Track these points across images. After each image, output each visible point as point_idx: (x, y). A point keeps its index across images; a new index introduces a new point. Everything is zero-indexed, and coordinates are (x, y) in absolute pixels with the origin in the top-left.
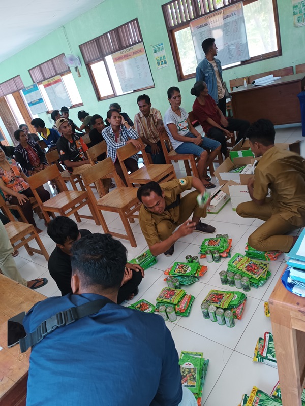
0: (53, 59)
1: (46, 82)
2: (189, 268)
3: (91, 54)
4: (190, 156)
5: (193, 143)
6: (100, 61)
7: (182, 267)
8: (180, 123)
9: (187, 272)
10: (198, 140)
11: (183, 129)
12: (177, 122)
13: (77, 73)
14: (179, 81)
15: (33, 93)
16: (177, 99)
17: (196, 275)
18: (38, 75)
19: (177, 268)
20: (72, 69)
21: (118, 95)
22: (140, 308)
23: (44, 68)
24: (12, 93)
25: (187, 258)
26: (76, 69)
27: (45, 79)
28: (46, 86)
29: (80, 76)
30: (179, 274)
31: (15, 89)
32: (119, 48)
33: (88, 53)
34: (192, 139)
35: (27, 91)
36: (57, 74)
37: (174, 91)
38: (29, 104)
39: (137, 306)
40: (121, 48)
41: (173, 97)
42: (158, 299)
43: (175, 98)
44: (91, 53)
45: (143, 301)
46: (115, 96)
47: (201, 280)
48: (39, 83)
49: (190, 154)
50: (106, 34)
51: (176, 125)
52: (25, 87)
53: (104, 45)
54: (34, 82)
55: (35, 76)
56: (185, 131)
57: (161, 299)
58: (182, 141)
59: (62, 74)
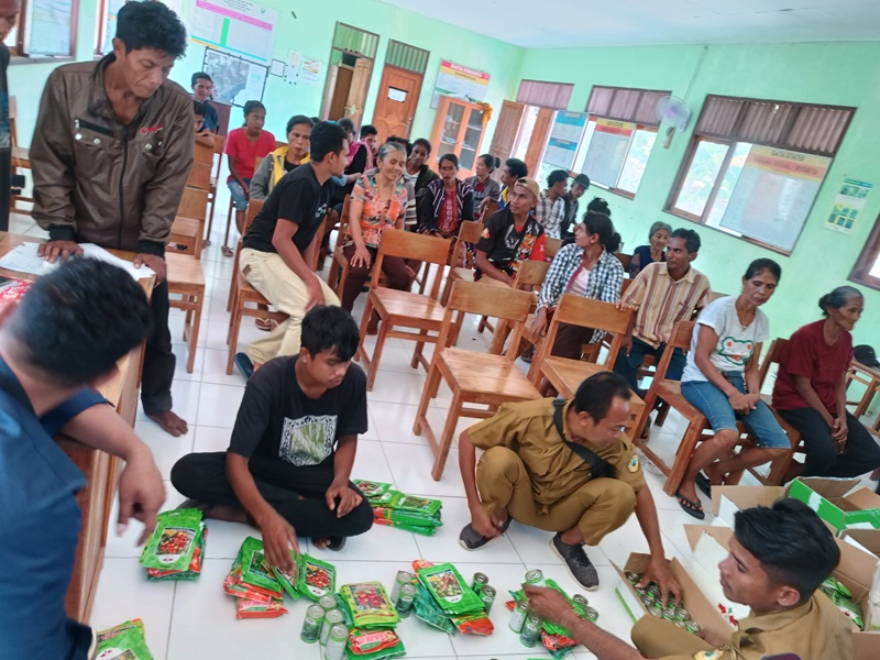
0: (646, 90)
1: (604, 122)
2: (460, 597)
3: (717, 121)
4: (696, 417)
5: (727, 397)
6: (725, 143)
7: (450, 582)
8: (729, 340)
9: (447, 599)
10: (742, 401)
11: (731, 356)
12: (725, 335)
13: (665, 138)
15: (569, 127)
16: (761, 289)
17: (455, 621)
18: (601, 103)
19: (442, 575)
20: (664, 128)
21: (707, 223)
22: (310, 573)
23: (622, 97)
24: (542, 107)
25: (477, 576)
26: (671, 131)
27: (607, 116)
28: (599, 128)
29: (667, 147)
30: (431, 587)
31: (551, 102)
32: (778, 142)
33: (713, 115)
34: (730, 389)
35: (564, 119)
36: (632, 120)
37: (767, 269)
38: (552, 139)
39: (310, 567)
40: (782, 143)
41: (755, 279)
42: (345, 589)
43: (758, 284)
44: (717, 119)
45: (331, 569)
46: (700, 221)
47: (455, 640)
48: (593, 117)
49: (701, 411)
50: (772, 103)
51: (718, 338)
52: (568, 109)
53: (753, 119)
54: (586, 111)
55: (596, 101)
56: (730, 364)
57: (348, 592)
58: (707, 377)
59: (640, 126)
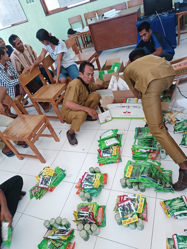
14: (46, 16)
